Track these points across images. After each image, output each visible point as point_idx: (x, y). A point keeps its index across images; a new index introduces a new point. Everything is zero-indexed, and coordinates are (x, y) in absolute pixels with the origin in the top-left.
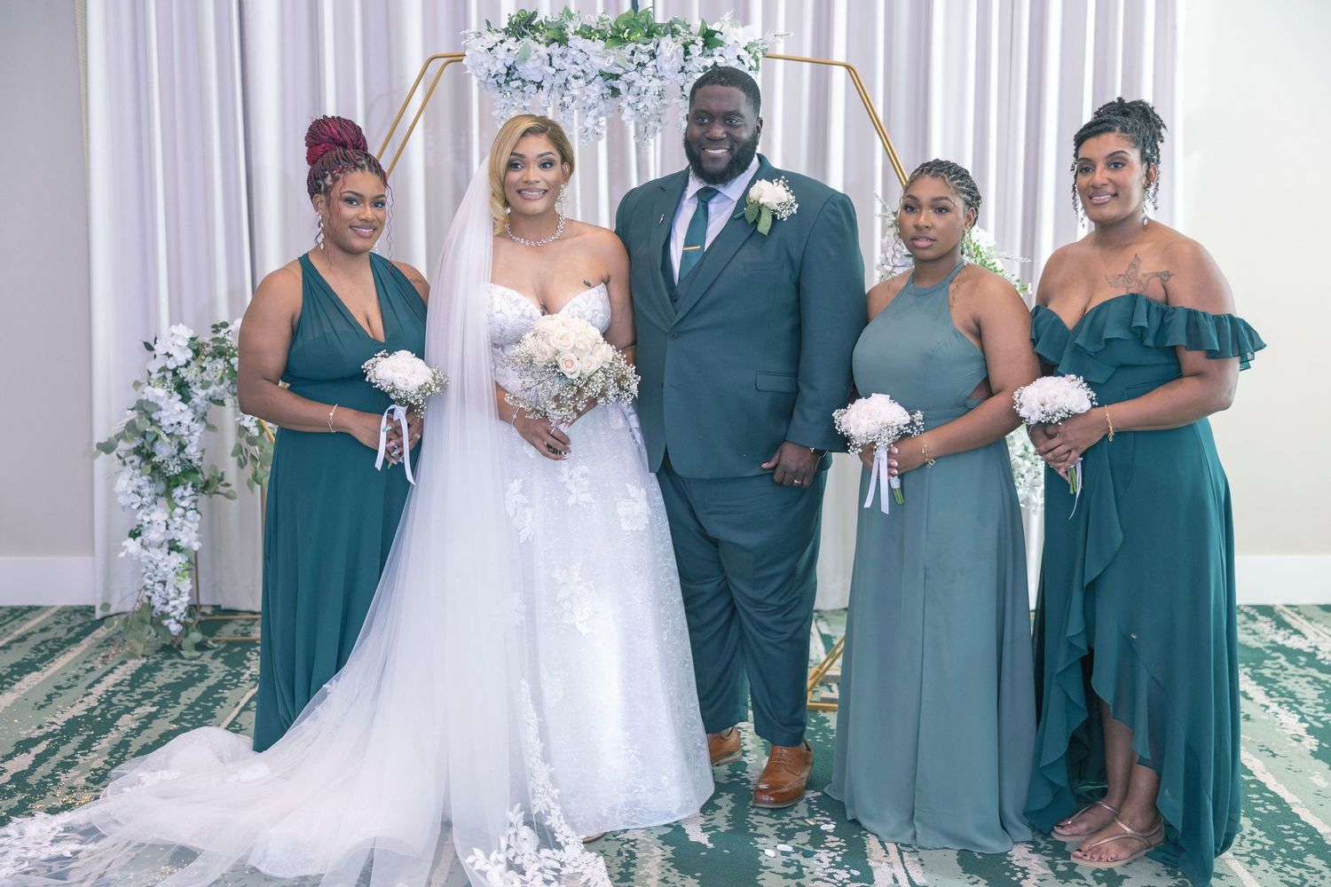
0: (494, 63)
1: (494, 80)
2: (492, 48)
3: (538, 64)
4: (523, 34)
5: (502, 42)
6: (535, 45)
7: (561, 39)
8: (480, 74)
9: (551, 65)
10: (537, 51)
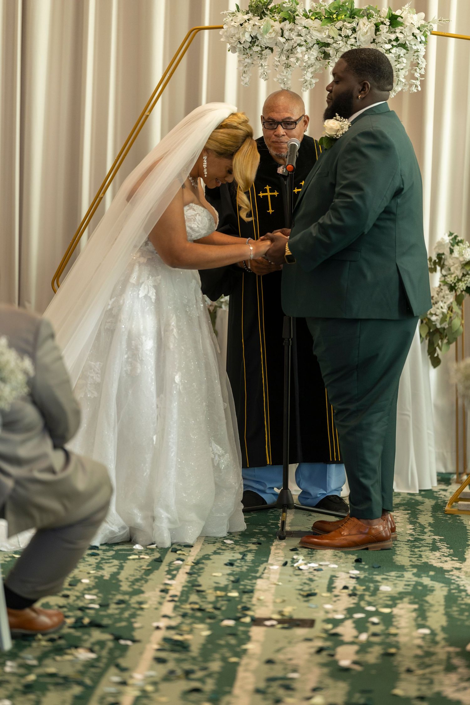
0: (244, 34)
1: (241, 46)
2: (242, 24)
3: (273, 35)
4: (265, 14)
5: (248, 20)
6: (272, 22)
7: (291, 17)
8: (232, 41)
9: (282, 36)
10: (272, 26)
